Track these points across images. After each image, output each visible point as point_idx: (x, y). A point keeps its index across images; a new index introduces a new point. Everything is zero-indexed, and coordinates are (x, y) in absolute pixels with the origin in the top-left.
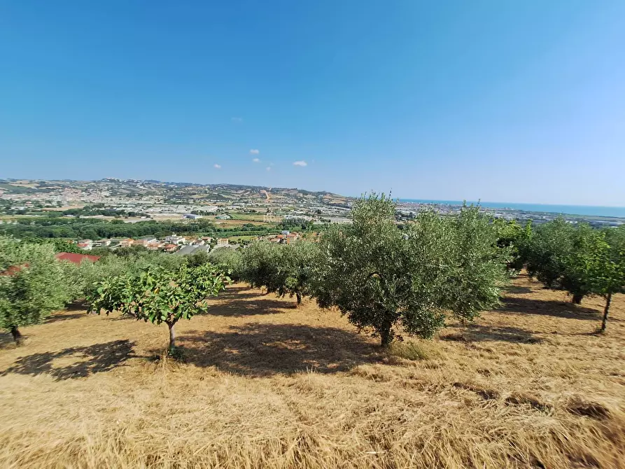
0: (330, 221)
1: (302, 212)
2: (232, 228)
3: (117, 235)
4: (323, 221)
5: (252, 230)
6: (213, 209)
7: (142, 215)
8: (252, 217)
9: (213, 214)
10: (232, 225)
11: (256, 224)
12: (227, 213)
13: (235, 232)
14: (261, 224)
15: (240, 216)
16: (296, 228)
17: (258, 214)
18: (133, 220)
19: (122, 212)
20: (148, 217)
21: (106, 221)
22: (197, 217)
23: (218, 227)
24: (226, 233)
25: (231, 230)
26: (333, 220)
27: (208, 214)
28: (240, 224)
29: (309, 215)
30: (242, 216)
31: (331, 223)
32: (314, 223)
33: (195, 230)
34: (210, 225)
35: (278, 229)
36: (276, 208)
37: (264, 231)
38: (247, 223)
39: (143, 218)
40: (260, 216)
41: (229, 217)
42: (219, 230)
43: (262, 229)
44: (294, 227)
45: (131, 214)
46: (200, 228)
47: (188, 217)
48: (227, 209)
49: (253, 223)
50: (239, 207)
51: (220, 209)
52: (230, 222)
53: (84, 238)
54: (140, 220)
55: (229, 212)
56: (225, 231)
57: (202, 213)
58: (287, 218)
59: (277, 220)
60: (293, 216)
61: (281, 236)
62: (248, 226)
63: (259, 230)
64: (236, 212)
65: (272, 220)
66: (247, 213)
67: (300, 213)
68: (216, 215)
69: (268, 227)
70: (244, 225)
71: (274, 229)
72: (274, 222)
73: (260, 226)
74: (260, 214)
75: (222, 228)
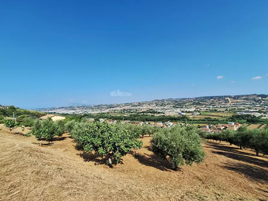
1: (255, 110)
2: (198, 119)
3: (151, 120)
5: (209, 121)
6: (193, 109)
7: (162, 113)
8: (214, 114)
9: (191, 112)
11: (213, 118)
12: (199, 112)
13: (198, 122)
14: (217, 117)
15: (205, 113)
16: (243, 121)
17: (218, 112)
18: (158, 115)
19: (156, 112)
20: (164, 114)
21: (149, 115)
22: (183, 114)
25: (197, 120)
27: (189, 112)
28: (203, 117)
29: (261, 112)
30: (207, 113)
32: (263, 118)
33: (179, 120)
34: (186, 117)
35: (227, 121)
36: (234, 108)
37: (216, 122)
39: (163, 114)
40: (219, 113)
41: (199, 114)
42: (190, 120)
43: (217, 120)
44: (241, 120)
45: (159, 113)
46: (182, 119)
47: (179, 114)
48: (201, 110)
49: (211, 117)
50: (208, 108)
51: (197, 109)
52: (199, 116)
53: (142, 121)
54: (161, 115)
55: (201, 111)
56: (194, 120)
57: (186, 112)
58: (240, 114)
59: (230, 115)
60: (244, 113)
61: (226, 125)
62: (207, 118)
63: (213, 121)
64: (205, 111)
65: (226, 115)
66: (211, 111)
67: (253, 110)
68: (193, 113)
69: (221, 119)
70: (205, 118)
71: (223, 121)
72: (227, 117)
73: (215, 119)
74: (220, 112)
75: (192, 119)
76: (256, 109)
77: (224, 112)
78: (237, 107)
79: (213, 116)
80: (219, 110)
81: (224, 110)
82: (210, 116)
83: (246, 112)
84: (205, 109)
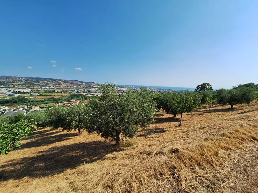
0: (94, 95)
2: (42, 100)
4: (91, 95)
5: (54, 100)
6: (28, 90)
8: (54, 94)
9: (28, 93)
10: (41, 98)
11: (56, 97)
12: (38, 92)
13: (43, 102)
14: (59, 97)
15: (46, 94)
16: (79, 98)
17: (57, 92)
22: (16, 95)
23: (32, 100)
24: (37, 103)
25: (41, 101)
26: (96, 94)
27: (24, 93)
28: (46, 98)
29: (84, 92)
31: (95, 95)
32: (87, 96)
33: (15, 102)
34: (26, 99)
35: (68, 99)
36: (67, 89)
37: (61, 101)
38: (50, 97)
41: (39, 94)
42: (32, 102)
43: (60, 99)
44: (77, 98)
46: (19, 101)
47: (9, 95)
48: (38, 90)
50: (45, 89)
51: (33, 90)
52: (39, 97)
55: (39, 91)
56: (37, 101)
57: (20, 92)
58: (73, 94)
59: (68, 95)
60: (76, 93)
61: (70, 102)
62: (51, 98)
63: (58, 100)
64: (44, 91)
65: (65, 95)
66: (50, 92)
67: (80, 91)
68: (30, 93)
69: (63, 98)
70: (49, 98)
71: (66, 99)
72: (66, 96)
73: (58, 98)
74: (58, 92)
75: (35, 100)
76: (81, 90)
77: (62, 92)
78: (69, 89)
79: (54, 96)
80: (57, 91)
81: (60, 91)
82: (52, 96)
83: (77, 92)
84: (42, 89)
